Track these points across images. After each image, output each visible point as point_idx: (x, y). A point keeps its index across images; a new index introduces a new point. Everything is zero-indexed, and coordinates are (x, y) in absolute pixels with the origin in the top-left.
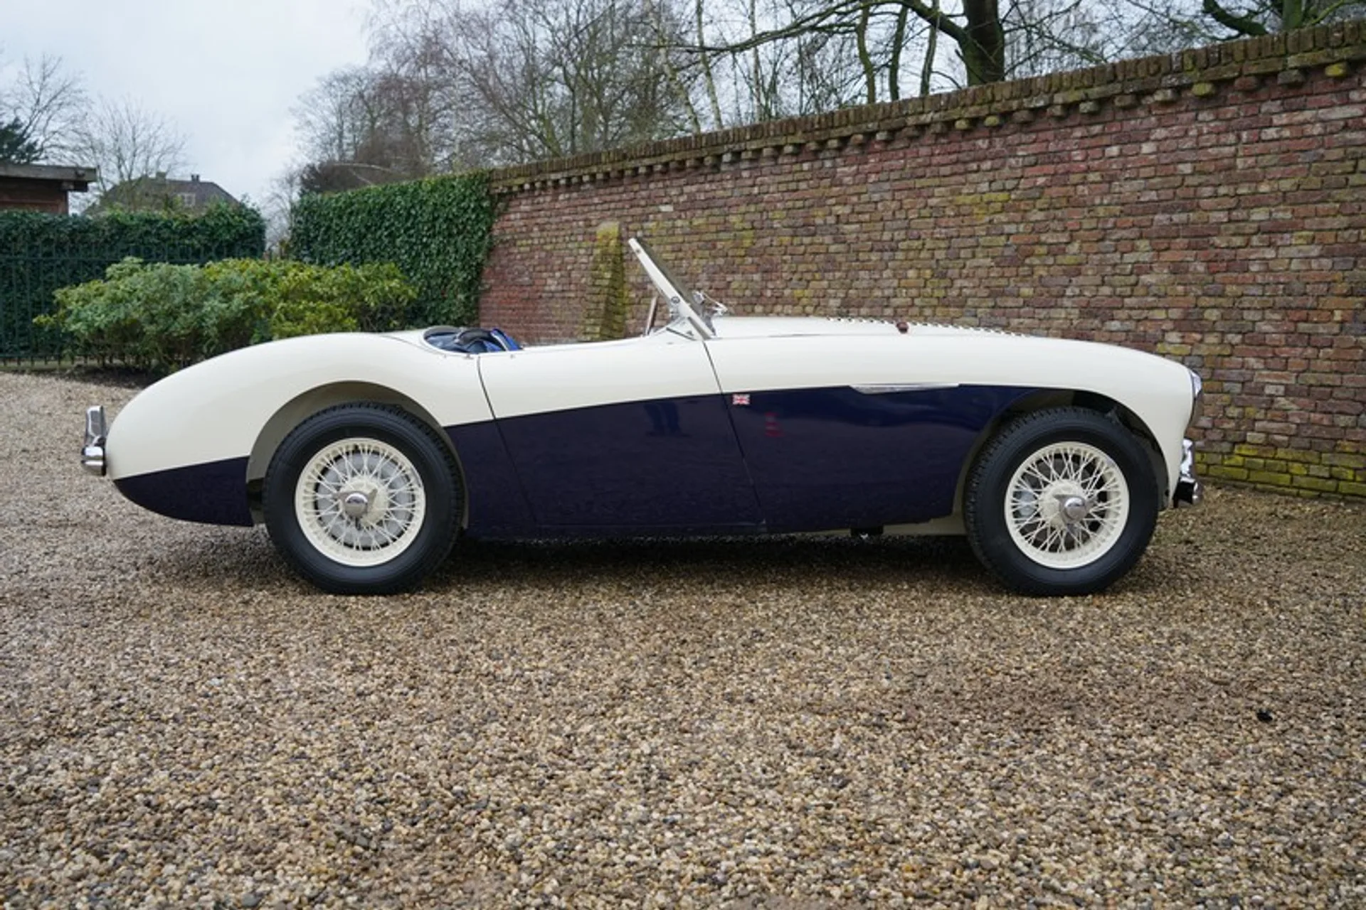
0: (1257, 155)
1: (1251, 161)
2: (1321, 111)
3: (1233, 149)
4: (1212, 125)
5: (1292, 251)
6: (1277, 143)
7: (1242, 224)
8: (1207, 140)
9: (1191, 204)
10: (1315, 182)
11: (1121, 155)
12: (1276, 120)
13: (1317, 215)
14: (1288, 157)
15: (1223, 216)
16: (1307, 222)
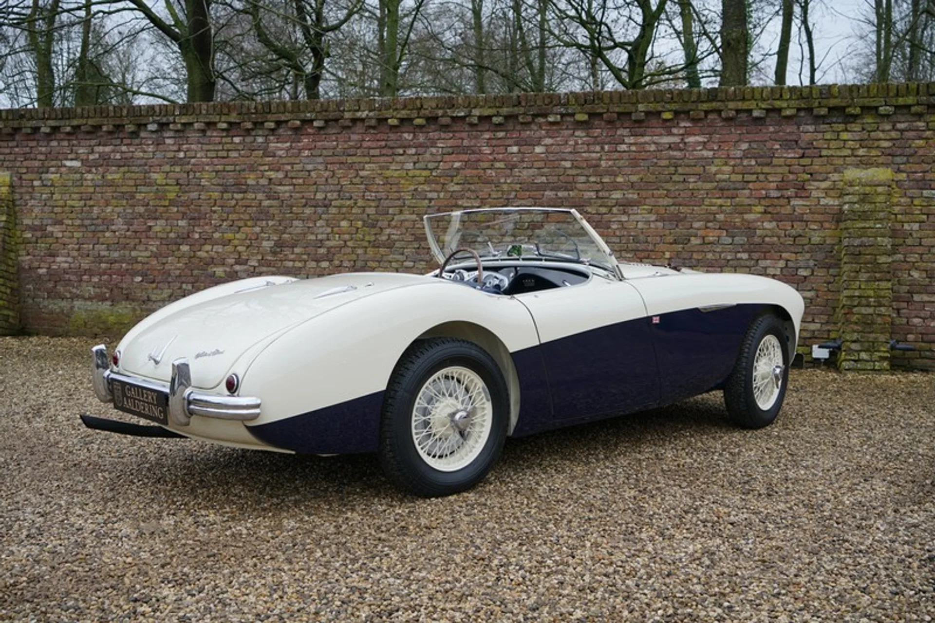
0: (615, 160)
1: (610, 163)
2: (655, 138)
3: (599, 155)
4: (584, 139)
5: (639, 217)
6: (627, 154)
7: (606, 200)
8: (581, 148)
9: (569, 186)
10: (652, 178)
11: (519, 152)
12: (627, 140)
13: (653, 197)
14: (634, 163)
15: (593, 195)
16: (647, 200)
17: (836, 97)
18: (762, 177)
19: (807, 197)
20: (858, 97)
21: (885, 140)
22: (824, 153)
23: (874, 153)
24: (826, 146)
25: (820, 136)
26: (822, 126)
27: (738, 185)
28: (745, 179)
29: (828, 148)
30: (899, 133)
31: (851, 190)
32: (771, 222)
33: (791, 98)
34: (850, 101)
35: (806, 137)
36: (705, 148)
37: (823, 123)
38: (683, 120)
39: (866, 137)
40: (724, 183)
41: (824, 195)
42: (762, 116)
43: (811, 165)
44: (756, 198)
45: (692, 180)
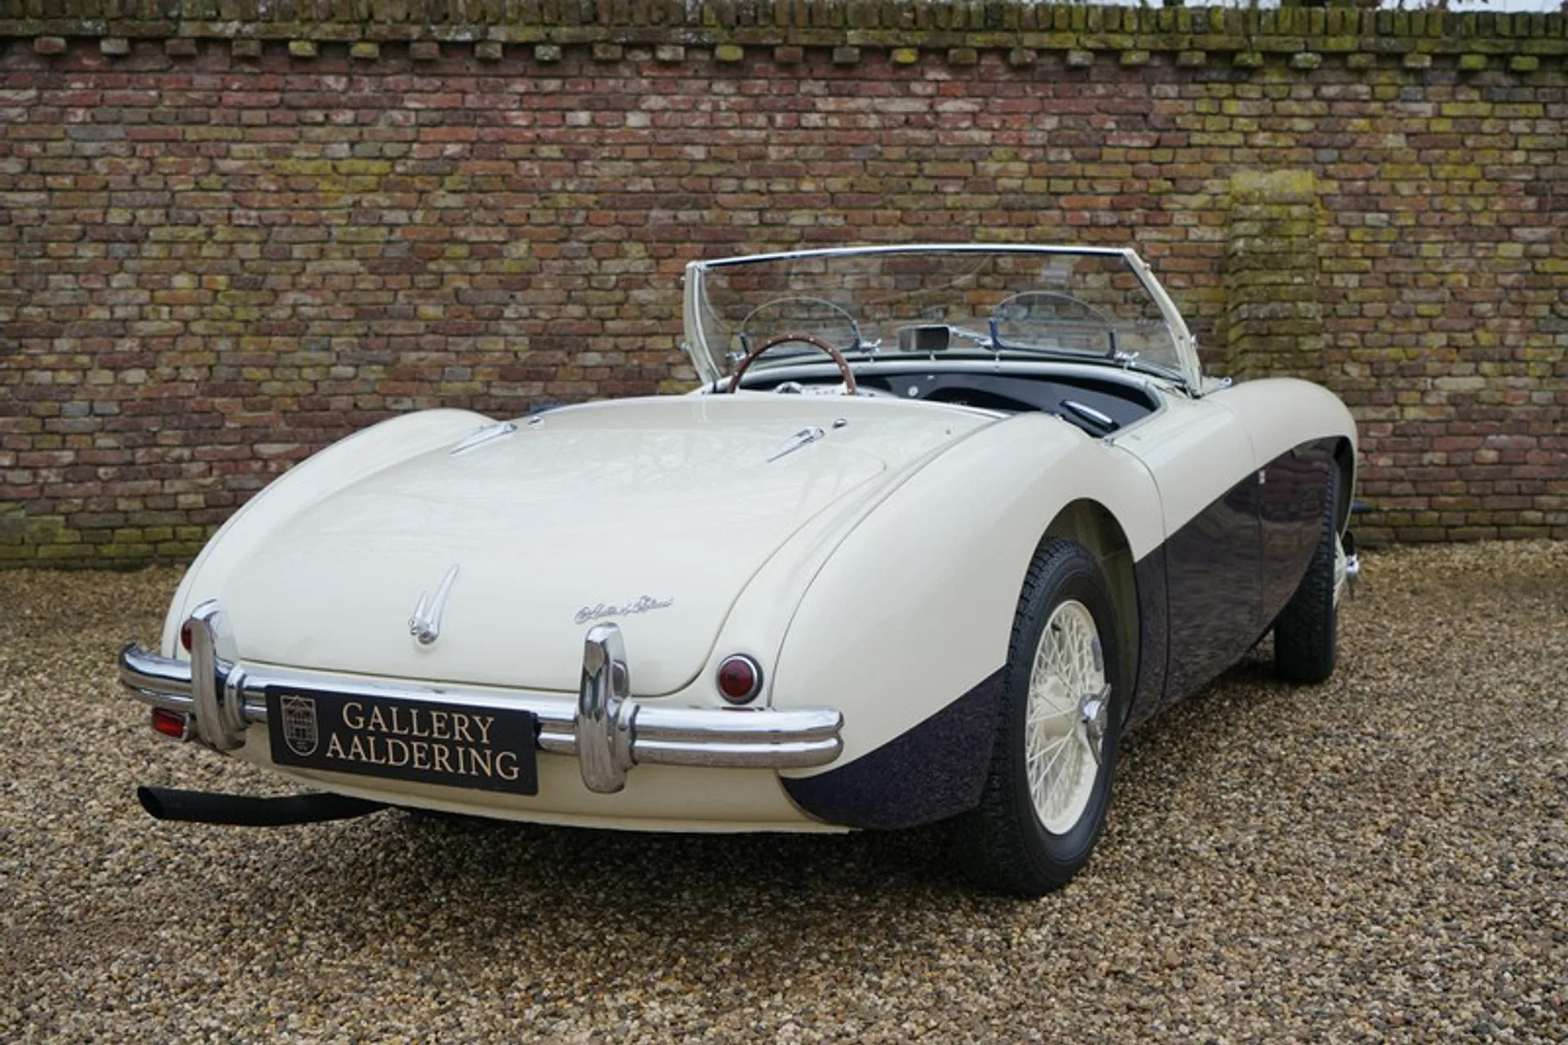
0: (798, 145)
1: (788, 151)
2: (877, 101)
3: (763, 134)
4: (733, 99)
6: (821, 133)
7: (780, 229)
8: (728, 119)
9: (702, 198)
10: (873, 184)
11: (593, 123)
12: (821, 104)
13: (875, 222)
14: (836, 151)
15: (752, 217)
16: (863, 229)
17: (1220, 32)
18: (1083, 185)
19: (1166, 225)
20: (1259, 33)
21: (1303, 116)
22: (1196, 139)
23: (1283, 141)
24: (1198, 126)
25: (1188, 106)
26: (1192, 87)
27: (1040, 201)
28: (1052, 189)
29: (1203, 130)
30: (1324, 104)
31: (1246, 211)
32: (1099, 273)
33: (1139, 31)
34: (1245, 42)
35: (1163, 108)
36: (975, 125)
37: (1194, 82)
38: (933, 66)
39: (1269, 111)
40: (1011, 197)
41: (1195, 221)
42: (1087, 63)
43: (1172, 162)
44: (1072, 226)
45: (951, 189)
